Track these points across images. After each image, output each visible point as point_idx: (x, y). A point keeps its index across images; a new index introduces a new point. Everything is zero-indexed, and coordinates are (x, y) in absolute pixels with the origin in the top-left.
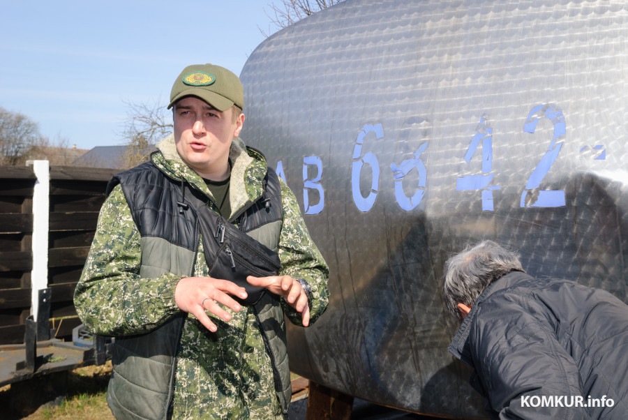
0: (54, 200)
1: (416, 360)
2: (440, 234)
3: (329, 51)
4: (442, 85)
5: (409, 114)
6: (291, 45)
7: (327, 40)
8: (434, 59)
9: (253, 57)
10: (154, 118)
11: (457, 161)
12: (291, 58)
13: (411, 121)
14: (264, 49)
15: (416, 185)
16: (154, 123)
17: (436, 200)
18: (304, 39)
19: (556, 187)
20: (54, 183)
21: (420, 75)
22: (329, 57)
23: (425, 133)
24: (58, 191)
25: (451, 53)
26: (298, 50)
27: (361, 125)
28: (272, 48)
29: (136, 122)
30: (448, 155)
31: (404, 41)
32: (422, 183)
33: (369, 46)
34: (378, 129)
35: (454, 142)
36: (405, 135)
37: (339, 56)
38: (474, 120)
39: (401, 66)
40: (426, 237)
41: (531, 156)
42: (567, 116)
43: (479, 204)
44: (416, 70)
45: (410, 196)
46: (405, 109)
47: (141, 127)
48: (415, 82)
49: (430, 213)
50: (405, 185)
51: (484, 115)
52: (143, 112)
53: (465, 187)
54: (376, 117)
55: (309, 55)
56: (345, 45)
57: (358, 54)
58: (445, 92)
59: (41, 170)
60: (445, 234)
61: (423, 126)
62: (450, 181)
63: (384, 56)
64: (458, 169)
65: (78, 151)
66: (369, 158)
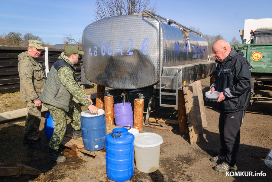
0: (49, 55)
1: (112, 80)
2: (115, 59)
3: (98, 28)
4: (115, 35)
5: (110, 40)
6: (91, 27)
7: (98, 27)
8: (114, 31)
9: (85, 29)
10: (70, 38)
11: (117, 47)
12: (91, 29)
13: (110, 41)
14: (87, 28)
15: (111, 51)
16: (70, 39)
17: (114, 54)
18: (94, 26)
19: (132, 52)
20: (49, 52)
21: (112, 33)
22: (98, 30)
23: (113, 43)
24: (50, 53)
25: (117, 30)
26: (93, 28)
27: (103, 41)
28: (88, 28)
29: (65, 39)
30: (116, 46)
31: (110, 27)
32: (112, 51)
33: (104, 28)
34: (105, 42)
35: (117, 44)
36: (110, 43)
37: (99, 29)
38: (120, 41)
39: (109, 31)
40: (113, 60)
41: (128, 47)
42: (133, 40)
43: (120, 54)
44: (111, 32)
45: (110, 53)
46: (110, 39)
47: (67, 40)
48: (111, 34)
49: (113, 56)
50: (109, 51)
51: (121, 40)
52: (67, 36)
53: (118, 51)
54: (105, 40)
55: (94, 29)
56: (100, 27)
57: (102, 29)
58: (116, 36)
59: (46, 49)
60: (116, 59)
61: (112, 42)
62: (116, 50)
63: (106, 30)
64: (117, 49)
65: (52, 45)
66: (104, 47)
